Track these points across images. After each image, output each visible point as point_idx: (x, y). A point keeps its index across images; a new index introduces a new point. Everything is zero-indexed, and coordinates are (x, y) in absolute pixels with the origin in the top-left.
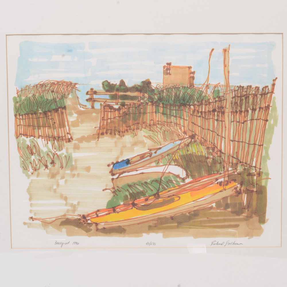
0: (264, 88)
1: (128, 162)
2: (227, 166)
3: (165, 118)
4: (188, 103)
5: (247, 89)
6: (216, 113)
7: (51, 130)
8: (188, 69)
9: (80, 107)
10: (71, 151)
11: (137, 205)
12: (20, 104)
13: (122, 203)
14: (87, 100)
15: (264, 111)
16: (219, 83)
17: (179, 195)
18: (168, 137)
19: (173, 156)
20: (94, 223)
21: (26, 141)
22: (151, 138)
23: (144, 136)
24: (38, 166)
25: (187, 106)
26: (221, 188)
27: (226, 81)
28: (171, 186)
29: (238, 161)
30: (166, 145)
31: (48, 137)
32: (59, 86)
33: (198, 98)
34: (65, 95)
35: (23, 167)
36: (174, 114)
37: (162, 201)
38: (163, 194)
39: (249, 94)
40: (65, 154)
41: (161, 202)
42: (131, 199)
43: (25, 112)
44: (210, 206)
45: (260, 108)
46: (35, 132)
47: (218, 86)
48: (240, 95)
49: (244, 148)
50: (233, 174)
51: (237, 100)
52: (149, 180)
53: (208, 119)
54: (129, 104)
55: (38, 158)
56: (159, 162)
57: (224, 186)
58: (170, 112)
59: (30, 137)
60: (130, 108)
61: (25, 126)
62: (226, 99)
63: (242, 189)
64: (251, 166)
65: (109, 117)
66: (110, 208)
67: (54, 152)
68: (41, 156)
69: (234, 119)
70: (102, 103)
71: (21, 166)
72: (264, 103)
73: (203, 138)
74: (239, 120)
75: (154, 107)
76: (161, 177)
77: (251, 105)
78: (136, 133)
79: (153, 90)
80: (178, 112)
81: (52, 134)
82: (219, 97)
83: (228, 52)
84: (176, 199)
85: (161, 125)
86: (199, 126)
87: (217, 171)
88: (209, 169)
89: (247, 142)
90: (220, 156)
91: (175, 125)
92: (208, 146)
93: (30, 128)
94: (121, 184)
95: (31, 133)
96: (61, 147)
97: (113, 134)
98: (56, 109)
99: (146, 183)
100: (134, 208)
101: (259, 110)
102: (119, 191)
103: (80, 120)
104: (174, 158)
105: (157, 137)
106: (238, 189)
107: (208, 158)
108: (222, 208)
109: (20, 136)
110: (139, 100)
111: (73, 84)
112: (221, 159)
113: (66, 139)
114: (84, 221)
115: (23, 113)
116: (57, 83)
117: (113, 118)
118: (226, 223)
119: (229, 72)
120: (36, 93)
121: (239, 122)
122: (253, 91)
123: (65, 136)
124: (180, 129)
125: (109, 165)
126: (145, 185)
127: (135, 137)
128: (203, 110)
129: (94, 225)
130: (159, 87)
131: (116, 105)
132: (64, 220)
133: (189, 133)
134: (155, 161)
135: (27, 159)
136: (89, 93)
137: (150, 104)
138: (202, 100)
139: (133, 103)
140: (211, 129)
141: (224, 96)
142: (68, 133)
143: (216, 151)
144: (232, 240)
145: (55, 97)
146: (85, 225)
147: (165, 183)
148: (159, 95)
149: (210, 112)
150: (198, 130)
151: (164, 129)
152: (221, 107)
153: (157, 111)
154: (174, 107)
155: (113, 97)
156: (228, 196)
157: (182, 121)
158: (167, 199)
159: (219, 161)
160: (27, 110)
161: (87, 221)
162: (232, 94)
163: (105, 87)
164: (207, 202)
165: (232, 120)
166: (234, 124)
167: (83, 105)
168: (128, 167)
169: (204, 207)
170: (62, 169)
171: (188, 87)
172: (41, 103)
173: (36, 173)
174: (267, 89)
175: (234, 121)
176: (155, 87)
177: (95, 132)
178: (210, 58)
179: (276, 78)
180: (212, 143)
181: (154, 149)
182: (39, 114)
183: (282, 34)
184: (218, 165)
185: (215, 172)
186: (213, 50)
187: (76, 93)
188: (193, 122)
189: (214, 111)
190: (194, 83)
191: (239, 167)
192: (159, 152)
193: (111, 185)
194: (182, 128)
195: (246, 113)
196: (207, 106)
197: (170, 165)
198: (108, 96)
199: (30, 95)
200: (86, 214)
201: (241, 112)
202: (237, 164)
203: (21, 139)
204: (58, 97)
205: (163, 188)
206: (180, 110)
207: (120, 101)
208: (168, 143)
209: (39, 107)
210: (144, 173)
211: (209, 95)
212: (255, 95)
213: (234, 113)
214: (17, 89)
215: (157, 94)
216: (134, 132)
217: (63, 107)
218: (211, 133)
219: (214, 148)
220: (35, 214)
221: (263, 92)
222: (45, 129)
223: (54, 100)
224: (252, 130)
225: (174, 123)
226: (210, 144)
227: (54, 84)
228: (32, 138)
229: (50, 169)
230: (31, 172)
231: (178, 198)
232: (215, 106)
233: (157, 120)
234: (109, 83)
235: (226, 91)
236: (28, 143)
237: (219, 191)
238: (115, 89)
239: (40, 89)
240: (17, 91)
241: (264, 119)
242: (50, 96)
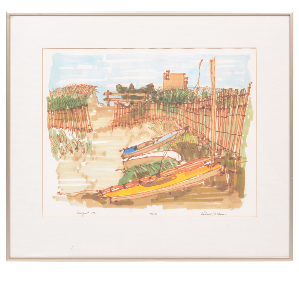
0: (242, 90)
1: (135, 148)
2: (213, 152)
3: (165, 114)
4: (183, 102)
5: (229, 91)
6: (204, 110)
7: (76, 123)
8: (183, 75)
9: (99, 105)
10: (91, 139)
11: (143, 183)
12: (52, 103)
13: (130, 181)
14: (104, 99)
15: (242, 108)
16: (207, 86)
17: (176, 175)
18: (167, 128)
19: (171, 143)
20: (109, 197)
21: (56, 131)
22: (153, 129)
23: (148, 128)
24: (65, 151)
25: (182, 104)
26: (209, 169)
27: (213, 85)
28: (170, 168)
29: (222, 148)
30: (166, 135)
31: (74, 128)
32: (83, 88)
33: (191, 98)
34: (87, 95)
35: (53, 152)
36: (171, 110)
37: (162, 179)
38: (163, 174)
39: (230, 95)
40: (87, 141)
41: (161, 181)
42: (138, 178)
43: (56, 109)
44: (200, 183)
45: (239, 106)
46: (63, 124)
47: (207, 89)
48: (224, 96)
49: (227, 137)
50: (218, 158)
51: (221, 100)
52: (152, 163)
53: (198, 114)
54: (136, 102)
55: (65, 145)
56: (160, 148)
57: (211, 167)
58: (169, 109)
59: (59, 128)
60: (137, 105)
61: (56, 119)
62: (213, 99)
63: (226, 170)
64: (233, 152)
65: (121, 113)
66: (121, 185)
67: (78, 140)
68: (68, 144)
69: (219, 115)
70: (116, 102)
71: (51, 151)
72: (242, 102)
73: (195, 130)
74: (223, 115)
75: (156, 105)
76: (162, 160)
77: (232, 103)
78: (142, 125)
79: (156, 92)
80: (175, 109)
81: (77, 126)
82: (207, 97)
83: (214, 62)
84: (174, 178)
85: (162, 119)
86: (192, 120)
87: (206, 156)
88: (199, 154)
89: (229, 132)
90: (208, 144)
91: (172, 119)
92: (198, 136)
93: (59, 121)
94: (130, 166)
95: (60, 125)
96: (83, 136)
97: (124, 126)
98: (80, 106)
99: (150, 165)
100: (140, 185)
101: (239, 108)
102: (128, 171)
103: (98, 115)
104: (172, 145)
105: (159, 128)
106: (222, 170)
107: (198, 145)
108: (210, 185)
109: (52, 127)
110: (145, 99)
111: (93, 87)
112: (209, 146)
113: (87, 130)
114: (100, 196)
115: (54, 110)
116: (81, 86)
117: (124, 114)
118: (213, 198)
119: (214, 78)
120: (65, 94)
121: (222, 117)
122: (234, 92)
123: (87, 127)
124: (177, 122)
125: (120, 151)
126: (149, 167)
127: (142, 128)
128: (195, 108)
129: (108, 198)
130: (160, 90)
131: (127, 103)
132: (85, 194)
133: (184, 126)
134: (157, 148)
135: (56, 146)
136: (106, 94)
137: (153, 102)
138: (194, 99)
139: (140, 102)
140: (201, 122)
141: (211, 97)
142: (89, 125)
143: (204, 140)
144: (217, 211)
145: (79, 97)
146: (101, 198)
147: (165, 165)
148: (160, 96)
149: (200, 109)
150: (190, 123)
151: (164, 123)
152: (208, 105)
153: (159, 108)
154: (171, 105)
155: (125, 97)
156: (214, 176)
157: (178, 116)
158: (166, 178)
159: (207, 148)
160: (58, 107)
161: (103, 196)
162: (217, 95)
163: (118, 89)
164: (198, 181)
165: (218, 115)
166: (219, 119)
167: (101, 103)
168: (136, 152)
169: (195, 184)
170: (84, 154)
171: (182, 89)
172: (68, 101)
173: (63, 157)
174: (244, 91)
175: (218, 116)
176: (157, 89)
177: (110, 125)
178: (200, 67)
179: (252, 83)
180: (201, 133)
181: (156, 138)
182: (66, 110)
183: (256, 48)
184: (206, 151)
185: (204, 157)
186: (202, 60)
187: (95, 94)
188: (187, 116)
189: (203, 108)
190: (188, 87)
191: (223, 153)
192: (160, 140)
193: (122, 167)
194: (178, 121)
195: (228, 110)
196: (198, 104)
197: (169, 150)
198: (120, 96)
199: (60, 96)
200: (102, 190)
201: (224, 109)
202: (221, 150)
203: (52, 130)
204: (81, 97)
205: (163, 169)
206: (176, 108)
207: (130, 100)
208: (167, 133)
209: (67, 105)
210: (148, 157)
211: (199, 96)
212: (235, 96)
213: (219, 109)
214: (50, 91)
215: (159, 95)
216: (140, 125)
217: (85, 104)
218: (201, 125)
219: (203, 137)
220: (62, 190)
221: (242, 94)
222: (71, 122)
223: (79, 99)
224: (233, 123)
225: (172, 118)
226: (200, 134)
227: (78, 86)
228: (61, 129)
229: (75, 154)
230: (59, 156)
231: (175, 177)
232: (204, 104)
233: (159, 115)
234: (121, 86)
235: (212, 93)
236: (58, 133)
237: (207, 172)
238: (126, 91)
239: (67, 91)
240: (50, 92)
241: (242, 115)
242: (75, 96)
